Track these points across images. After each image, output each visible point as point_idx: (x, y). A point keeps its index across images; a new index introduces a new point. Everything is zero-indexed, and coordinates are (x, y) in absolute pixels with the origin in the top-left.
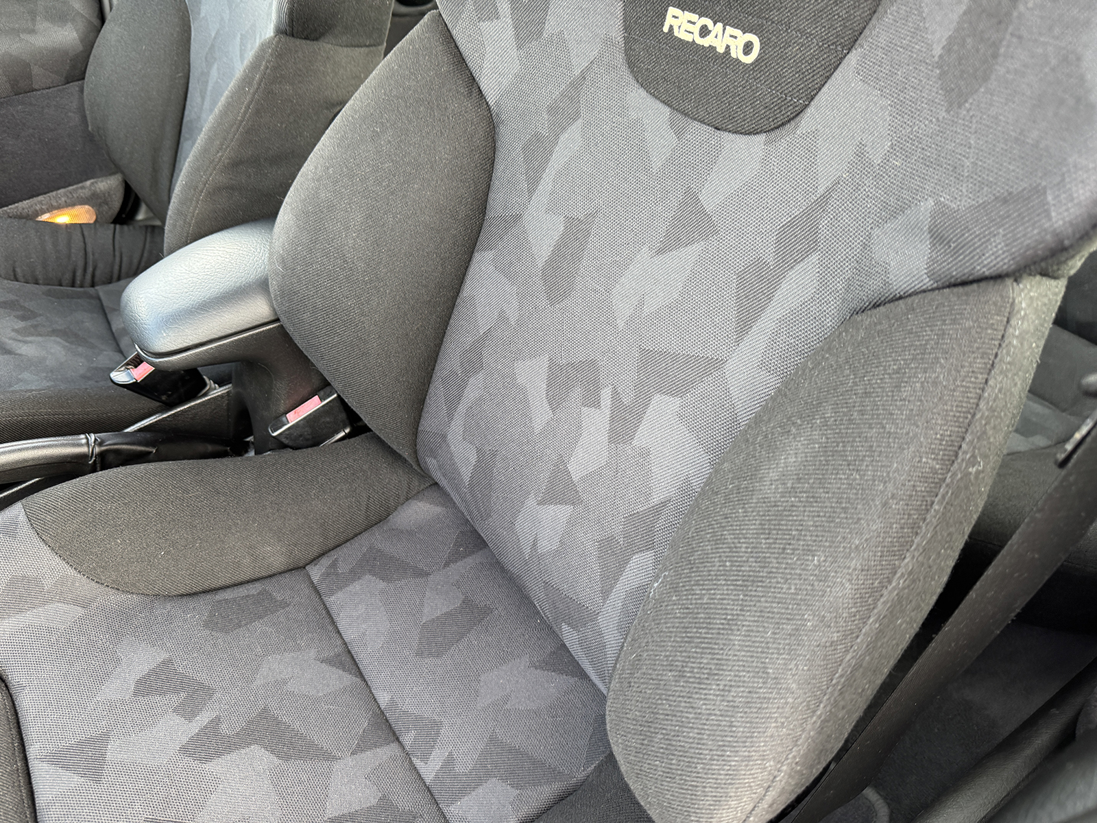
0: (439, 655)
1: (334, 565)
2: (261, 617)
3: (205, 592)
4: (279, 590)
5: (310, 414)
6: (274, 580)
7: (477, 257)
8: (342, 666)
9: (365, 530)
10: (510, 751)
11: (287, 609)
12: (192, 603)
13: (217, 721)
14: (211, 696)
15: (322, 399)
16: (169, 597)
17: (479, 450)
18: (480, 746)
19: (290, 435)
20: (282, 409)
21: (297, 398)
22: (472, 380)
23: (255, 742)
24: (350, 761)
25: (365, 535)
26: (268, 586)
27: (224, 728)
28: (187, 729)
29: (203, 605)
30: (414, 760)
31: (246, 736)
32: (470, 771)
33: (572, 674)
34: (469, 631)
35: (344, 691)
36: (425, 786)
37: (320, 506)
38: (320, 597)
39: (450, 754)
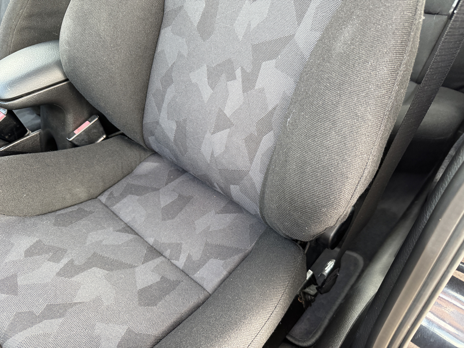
0: (173, 218)
1: (111, 194)
2: (82, 219)
3: (49, 212)
4: (88, 207)
5: (86, 129)
6: (83, 204)
7: (162, 31)
8: (127, 232)
9: (123, 178)
10: (216, 246)
11: (93, 214)
12: (44, 217)
13: (71, 262)
14: (66, 252)
15: (90, 122)
16: (32, 216)
17: (177, 122)
18: (202, 248)
19: (78, 139)
20: (71, 130)
21: (78, 123)
22: (169, 90)
24: (143, 266)
25: (124, 179)
26: (81, 206)
27: (76, 263)
28: (58, 267)
29: (51, 217)
30: (172, 261)
31: (89, 264)
32: (200, 259)
33: (235, 212)
34: (185, 207)
35: (131, 241)
36: (180, 270)
37: (99, 168)
38: (108, 208)
39: (189, 254)
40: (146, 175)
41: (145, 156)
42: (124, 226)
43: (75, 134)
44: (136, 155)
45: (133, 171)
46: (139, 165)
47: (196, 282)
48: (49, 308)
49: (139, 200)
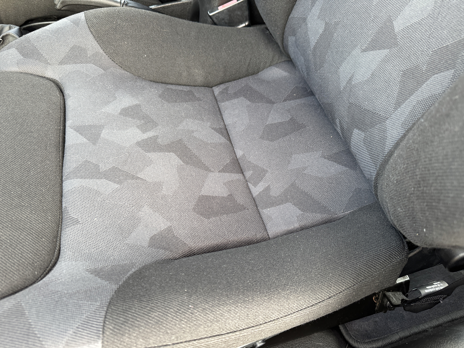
0: (272, 141)
1: (226, 89)
2: (187, 102)
3: (162, 83)
4: (199, 92)
5: (230, 7)
6: (196, 88)
8: (222, 133)
9: (245, 77)
10: (302, 192)
11: (200, 102)
12: (155, 85)
13: (156, 138)
14: (156, 126)
15: (238, 1)
16: (145, 79)
17: (326, 24)
18: (286, 186)
19: (219, 17)
20: (216, 4)
23: (173, 151)
24: (217, 174)
25: (245, 79)
26: (193, 89)
27: (159, 140)
28: (141, 136)
29: (161, 88)
30: (249, 184)
31: (169, 148)
32: (278, 197)
33: (345, 166)
34: (291, 133)
35: (221, 144)
36: (253, 197)
37: (226, 56)
38: (217, 102)
39: (269, 186)
40: (268, 82)
41: (278, 60)
42: (223, 127)
43: (218, 9)
44: (269, 55)
45: (259, 72)
46: (267, 68)
47: (261, 217)
48: (114, 169)
49: (248, 106)
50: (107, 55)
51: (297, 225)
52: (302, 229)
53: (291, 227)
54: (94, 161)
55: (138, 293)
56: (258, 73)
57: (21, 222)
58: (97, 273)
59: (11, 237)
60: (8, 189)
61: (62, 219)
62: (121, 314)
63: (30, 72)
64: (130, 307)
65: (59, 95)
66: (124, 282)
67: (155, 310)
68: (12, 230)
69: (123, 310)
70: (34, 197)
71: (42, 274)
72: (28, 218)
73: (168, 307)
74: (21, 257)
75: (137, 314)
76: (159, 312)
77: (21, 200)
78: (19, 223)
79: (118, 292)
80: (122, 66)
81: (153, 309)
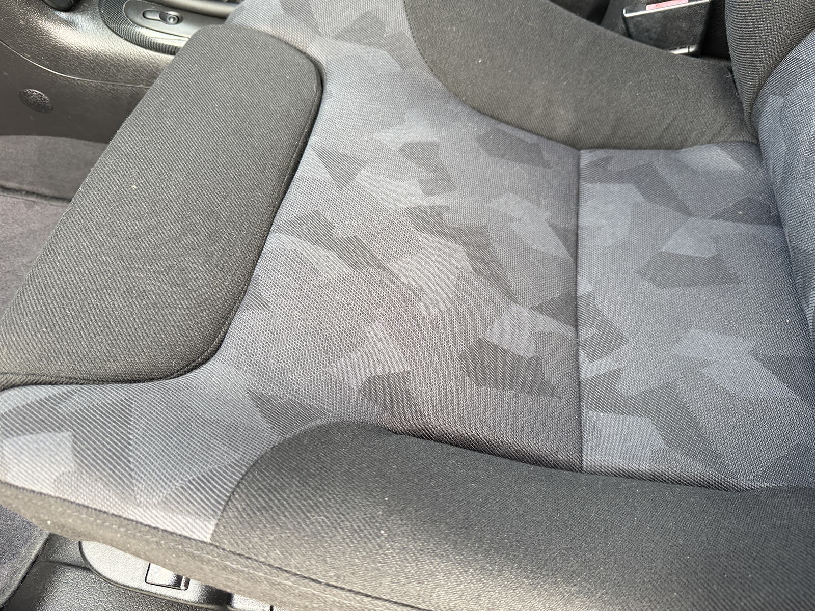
1: (607, 160)
2: (522, 162)
4: (550, 152)
5: (671, 10)
8: (565, 240)
11: (547, 170)
13: (443, 209)
14: (451, 190)
16: (465, 103)
18: (654, 384)
19: (641, 23)
23: (462, 243)
24: (526, 312)
25: (651, 152)
26: (543, 143)
27: (447, 217)
28: (420, 199)
29: (485, 125)
31: (459, 235)
34: (703, 285)
35: (555, 258)
36: (578, 378)
37: (627, 99)
38: (579, 179)
39: (619, 370)
40: (694, 172)
41: (731, 135)
42: (571, 226)
43: (645, 9)
47: (580, 423)
48: (354, 240)
49: (637, 205)
50: (415, 41)
51: (645, 467)
52: (653, 478)
53: (633, 466)
54: (329, 216)
55: (306, 467)
56: (679, 149)
57: (182, 274)
58: (262, 402)
59: (160, 292)
60: (184, 215)
61: (245, 292)
62: (263, 492)
63: (286, 38)
64: (284, 485)
65: (315, 90)
66: (296, 437)
67: (321, 511)
68: (166, 281)
69: (271, 486)
70: (217, 242)
71: (181, 369)
72: (195, 272)
73: (343, 515)
74: (161, 328)
75: (288, 503)
76: (327, 517)
77: (196, 240)
78: (179, 274)
79: (277, 449)
80: (434, 67)
81: (318, 507)
